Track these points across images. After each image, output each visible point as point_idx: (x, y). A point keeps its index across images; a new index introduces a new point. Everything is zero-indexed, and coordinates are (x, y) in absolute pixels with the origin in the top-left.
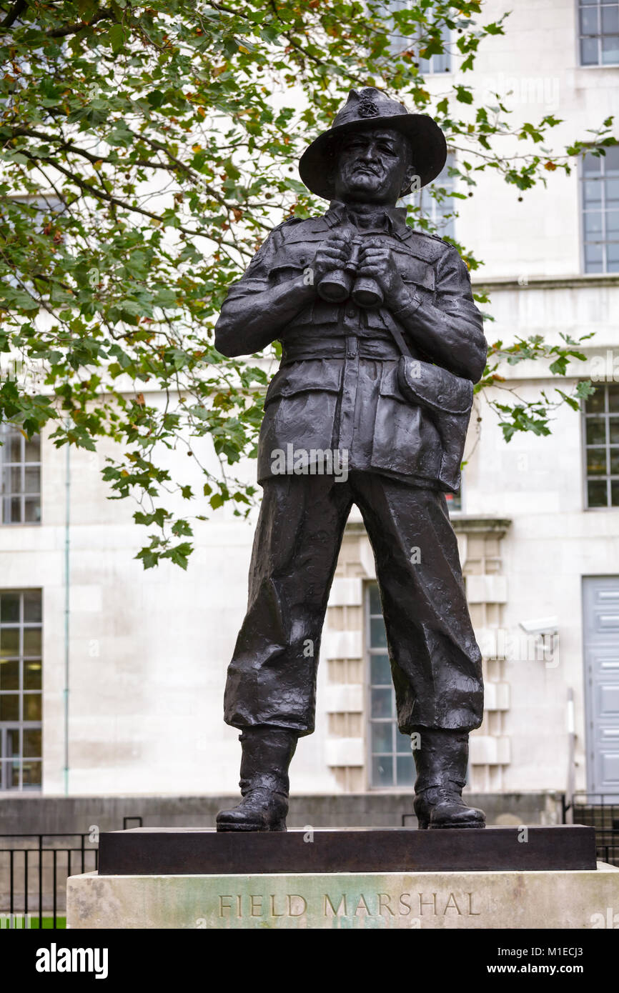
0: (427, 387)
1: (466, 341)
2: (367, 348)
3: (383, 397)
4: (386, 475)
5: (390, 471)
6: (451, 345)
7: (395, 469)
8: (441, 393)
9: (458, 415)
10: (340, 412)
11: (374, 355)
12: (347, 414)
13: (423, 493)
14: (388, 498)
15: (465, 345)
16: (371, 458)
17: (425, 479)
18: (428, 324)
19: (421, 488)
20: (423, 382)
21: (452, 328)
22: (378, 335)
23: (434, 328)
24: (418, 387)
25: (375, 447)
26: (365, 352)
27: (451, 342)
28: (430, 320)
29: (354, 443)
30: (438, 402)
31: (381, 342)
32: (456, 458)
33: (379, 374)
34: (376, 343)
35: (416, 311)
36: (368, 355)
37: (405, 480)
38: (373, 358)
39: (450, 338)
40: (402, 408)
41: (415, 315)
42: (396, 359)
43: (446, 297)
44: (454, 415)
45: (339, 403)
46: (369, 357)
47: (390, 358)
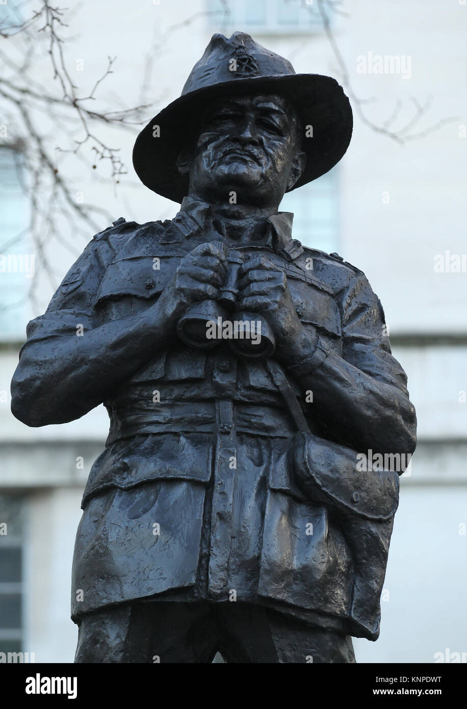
0: (338, 479)
1: (389, 413)
2: (247, 417)
3: (274, 491)
4: (278, 609)
5: (282, 603)
6: (369, 418)
7: (291, 601)
8: (358, 488)
9: (380, 522)
10: (210, 512)
11: (258, 429)
12: (221, 516)
13: (327, 637)
14: (277, 645)
15: (389, 418)
16: (256, 583)
17: (332, 616)
18: (337, 385)
19: (324, 630)
20: (332, 471)
21: (372, 392)
22: (265, 398)
23: (346, 391)
24: (325, 478)
25: (264, 565)
26: (246, 424)
27: (369, 413)
28: (341, 380)
29: (232, 560)
30: (353, 502)
31: (267, 409)
32: (375, 586)
33: (265, 457)
34: (260, 412)
35: (322, 366)
36: (250, 428)
37: (303, 618)
38: (255, 432)
39: (369, 406)
40: (301, 509)
41: (320, 372)
42: (288, 435)
43: (358, 346)
44: (372, 520)
45: (209, 499)
46: (251, 432)
47: (280, 433)
